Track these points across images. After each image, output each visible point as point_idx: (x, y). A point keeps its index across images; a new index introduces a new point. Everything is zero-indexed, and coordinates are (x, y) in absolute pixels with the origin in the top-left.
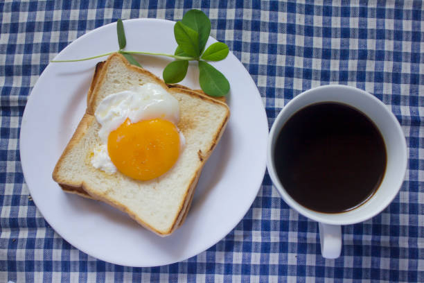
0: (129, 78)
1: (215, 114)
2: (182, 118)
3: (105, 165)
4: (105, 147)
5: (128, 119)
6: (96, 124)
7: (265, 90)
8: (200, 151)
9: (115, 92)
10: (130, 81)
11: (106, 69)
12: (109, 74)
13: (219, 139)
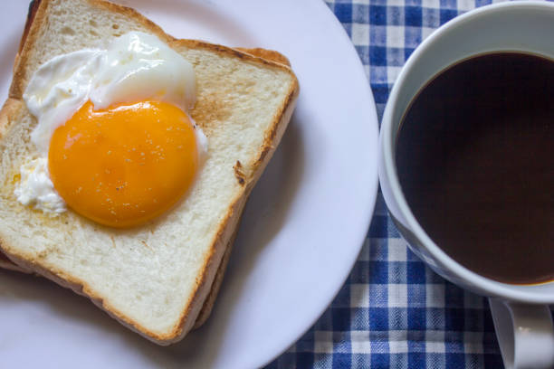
0: (92, 23)
1: (267, 89)
2: (201, 98)
3: (42, 198)
4: (44, 161)
5: (89, 103)
6: (28, 119)
7: (367, 52)
8: (239, 164)
9: (63, 52)
10: (94, 29)
11: (46, 7)
12: (52, 17)
13: (278, 138)
